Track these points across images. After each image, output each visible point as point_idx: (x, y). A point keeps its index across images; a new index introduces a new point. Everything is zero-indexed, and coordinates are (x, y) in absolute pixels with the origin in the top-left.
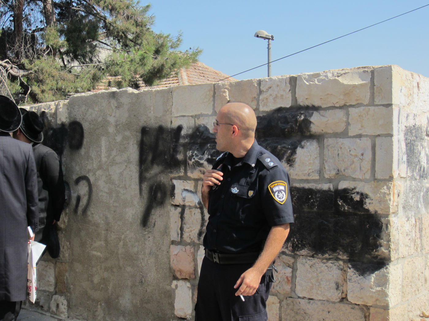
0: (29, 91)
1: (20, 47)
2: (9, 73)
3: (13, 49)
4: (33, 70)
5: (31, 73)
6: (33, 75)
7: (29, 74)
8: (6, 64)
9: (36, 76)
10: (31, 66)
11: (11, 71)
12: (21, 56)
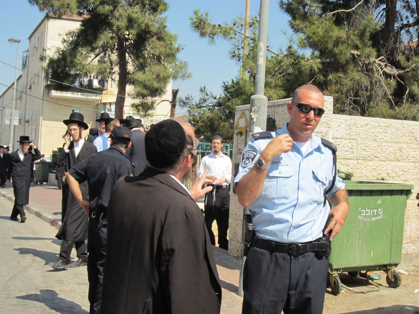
0: (407, 92)
1: (395, 43)
2: (384, 71)
3: (388, 46)
4: (410, 68)
5: (408, 72)
6: (410, 73)
7: (406, 72)
8: (380, 62)
9: (414, 75)
10: (408, 64)
11: (385, 69)
12: (397, 53)
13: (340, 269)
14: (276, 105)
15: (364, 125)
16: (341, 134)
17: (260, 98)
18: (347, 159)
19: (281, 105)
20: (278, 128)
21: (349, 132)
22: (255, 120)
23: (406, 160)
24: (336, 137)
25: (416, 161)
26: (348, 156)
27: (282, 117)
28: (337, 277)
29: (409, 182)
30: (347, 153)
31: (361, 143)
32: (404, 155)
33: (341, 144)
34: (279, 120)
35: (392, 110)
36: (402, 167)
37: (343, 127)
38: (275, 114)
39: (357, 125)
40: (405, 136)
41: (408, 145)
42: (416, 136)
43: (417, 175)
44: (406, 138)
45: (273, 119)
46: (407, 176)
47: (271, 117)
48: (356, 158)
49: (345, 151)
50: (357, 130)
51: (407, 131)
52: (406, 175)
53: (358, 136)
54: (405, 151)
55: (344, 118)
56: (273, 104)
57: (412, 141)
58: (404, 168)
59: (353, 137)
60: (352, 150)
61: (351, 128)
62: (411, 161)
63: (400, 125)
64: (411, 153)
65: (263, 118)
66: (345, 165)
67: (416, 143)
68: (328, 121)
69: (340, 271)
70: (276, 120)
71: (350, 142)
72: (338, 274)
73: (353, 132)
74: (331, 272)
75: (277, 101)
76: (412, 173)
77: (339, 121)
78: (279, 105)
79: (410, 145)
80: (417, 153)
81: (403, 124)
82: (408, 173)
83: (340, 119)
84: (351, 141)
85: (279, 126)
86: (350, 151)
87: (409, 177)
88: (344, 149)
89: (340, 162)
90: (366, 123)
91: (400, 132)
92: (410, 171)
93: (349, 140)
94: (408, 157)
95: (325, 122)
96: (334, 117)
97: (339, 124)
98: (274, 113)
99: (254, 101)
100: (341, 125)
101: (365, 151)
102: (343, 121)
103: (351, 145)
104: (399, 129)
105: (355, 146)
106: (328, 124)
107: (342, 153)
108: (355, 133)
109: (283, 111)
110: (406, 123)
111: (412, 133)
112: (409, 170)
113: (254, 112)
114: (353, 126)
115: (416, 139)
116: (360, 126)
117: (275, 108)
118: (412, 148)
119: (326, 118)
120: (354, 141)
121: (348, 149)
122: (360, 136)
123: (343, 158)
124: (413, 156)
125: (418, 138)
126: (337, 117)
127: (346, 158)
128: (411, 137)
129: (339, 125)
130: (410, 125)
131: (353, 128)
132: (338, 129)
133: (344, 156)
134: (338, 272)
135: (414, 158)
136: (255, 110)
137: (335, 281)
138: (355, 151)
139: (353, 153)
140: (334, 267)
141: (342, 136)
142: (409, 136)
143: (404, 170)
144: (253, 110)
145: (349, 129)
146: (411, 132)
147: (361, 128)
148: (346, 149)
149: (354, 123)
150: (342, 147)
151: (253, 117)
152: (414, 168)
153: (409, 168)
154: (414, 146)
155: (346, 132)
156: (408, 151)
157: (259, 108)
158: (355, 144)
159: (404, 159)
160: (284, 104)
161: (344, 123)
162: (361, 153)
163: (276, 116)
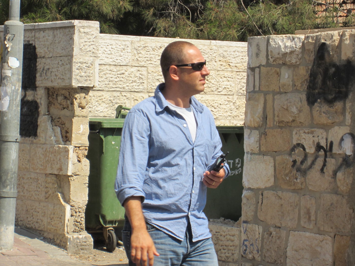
13: (115, 222)
14: (37, 29)
15: (157, 47)
16: (127, 60)
17: (14, 24)
18: (135, 92)
19: (42, 29)
20: (39, 56)
21: (137, 57)
22: (9, 50)
23: (216, 93)
24: (119, 64)
25: (229, 93)
26: (136, 87)
27: (43, 43)
28: (111, 231)
29: (221, 121)
30: (134, 84)
31: (153, 72)
32: (213, 85)
33: (126, 73)
34: (40, 47)
35: (241, 14)
36: (210, 102)
37: (129, 51)
38: (36, 40)
39: (147, 48)
40: (214, 62)
41: (218, 73)
42: (229, 61)
43: (231, 112)
44: (215, 63)
45: (33, 45)
46: (218, 113)
47: (31, 42)
48: (146, 91)
49: (131, 81)
50: (147, 54)
51: (216, 54)
52: (216, 112)
53: (149, 62)
54: (214, 80)
55: (130, 39)
56: (33, 28)
57: (223, 68)
58: (213, 102)
59: (143, 64)
60: (141, 81)
61: (139, 52)
62: (222, 93)
63: (206, 47)
64: (222, 84)
65: (19, 47)
66: (132, 100)
67: (230, 69)
68: (94, 50)
69: (115, 224)
70: (37, 46)
71: (139, 71)
72: (113, 227)
73: (142, 57)
74: (104, 226)
75: (38, 25)
76: (225, 109)
77: (124, 43)
78: (40, 30)
79: (221, 73)
80: (230, 82)
81: (210, 45)
82: (219, 109)
83: (124, 41)
84: (139, 68)
85: (41, 54)
86: (139, 81)
87: (220, 115)
88: (131, 79)
89: (125, 96)
90: (160, 45)
91: (207, 56)
92: (222, 106)
93: (137, 67)
94: (218, 89)
95: (90, 51)
96: (117, 38)
97: (123, 47)
98: (35, 38)
99: (8, 28)
100: (126, 48)
101: (159, 81)
102: (128, 43)
103: (140, 74)
104: (205, 52)
105: (145, 75)
106: (93, 52)
107: (128, 84)
108: (145, 59)
109: (44, 37)
110: (215, 44)
111: (224, 57)
112: (219, 105)
113: (9, 40)
114: (142, 49)
115: (229, 65)
116: (151, 49)
117: (35, 32)
118: (224, 77)
119: (91, 46)
120: (143, 68)
121: (136, 79)
122: (152, 62)
123: (129, 90)
124: (226, 87)
125: (232, 63)
126: (120, 38)
127: (132, 90)
128: (223, 62)
129: (124, 49)
130: (221, 47)
131: (141, 51)
132: (122, 54)
133: (130, 88)
134: (113, 225)
135: (227, 89)
136: (9, 38)
137: (109, 235)
138: (145, 81)
139: (143, 84)
140: (108, 218)
141: (127, 63)
142: (220, 61)
143: (213, 105)
144: (7, 38)
145: (136, 53)
146: (222, 55)
147: (152, 52)
148: (133, 79)
149: (143, 46)
150: (128, 77)
151: (7, 46)
152: (227, 102)
153: (220, 102)
154: (226, 74)
155: (133, 57)
156: (218, 80)
157: (14, 36)
158: (145, 73)
159: (212, 91)
160: (45, 28)
161: (129, 45)
162: (153, 84)
163: (36, 43)
